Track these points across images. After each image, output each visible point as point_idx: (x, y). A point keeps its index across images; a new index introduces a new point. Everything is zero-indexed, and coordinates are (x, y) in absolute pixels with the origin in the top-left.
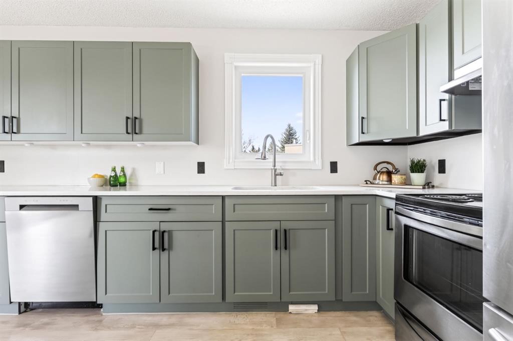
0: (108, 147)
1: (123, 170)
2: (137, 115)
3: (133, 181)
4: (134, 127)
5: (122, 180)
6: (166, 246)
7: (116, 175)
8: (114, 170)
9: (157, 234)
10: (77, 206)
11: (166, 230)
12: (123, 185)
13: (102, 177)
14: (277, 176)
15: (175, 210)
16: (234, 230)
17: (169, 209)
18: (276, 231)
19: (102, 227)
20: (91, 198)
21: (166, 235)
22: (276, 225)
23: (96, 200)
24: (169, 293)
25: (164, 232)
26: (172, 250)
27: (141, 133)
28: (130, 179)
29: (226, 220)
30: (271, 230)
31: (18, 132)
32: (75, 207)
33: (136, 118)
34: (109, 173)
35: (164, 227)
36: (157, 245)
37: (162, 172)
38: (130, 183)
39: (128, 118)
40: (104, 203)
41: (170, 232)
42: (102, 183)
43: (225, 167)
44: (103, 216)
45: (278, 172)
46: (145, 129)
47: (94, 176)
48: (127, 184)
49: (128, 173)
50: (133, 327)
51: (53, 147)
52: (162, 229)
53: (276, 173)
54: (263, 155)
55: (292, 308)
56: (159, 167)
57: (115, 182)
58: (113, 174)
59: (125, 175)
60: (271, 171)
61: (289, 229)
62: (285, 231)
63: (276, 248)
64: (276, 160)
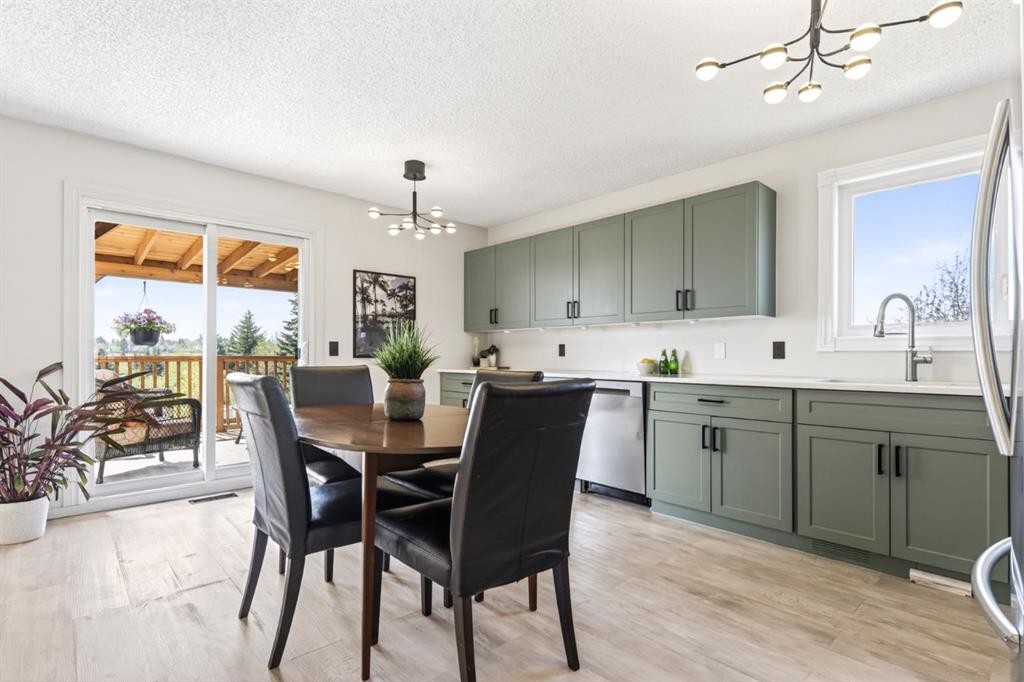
0: (659, 326)
1: (674, 353)
2: (688, 287)
3: (686, 368)
4: (685, 302)
5: (673, 366)
6: (718, 446)
7: (666, 360)
8: (664, 354)
9: (707, 430)
10: (628, 391)
11: (718, 426)
12: (674, 373)
13: (652, 362)
14: (918, 365)
15: (728, 403)
16: (811, 438)
17: (722, 402)
18: (880, 447)
19: (651, 416)
20: (641, 384)
21: (718, 433)
22: (883, 439)
23: (646, 386)
24: (722, 504)
25: (715, 429)
26: (726, 451)
27: (693, 308)
28: (683, 365)
29: (799, 422)
30: (872, 443)
31: (578, 316)
32: (627, 392)
33: (687, 291)
34: (659, 358)
35: (716, 423)
36: (707, 443)
37: (723, 356)
38: (683, 370)
39: (678, 292)
40: (653, 389)
41: (723, 430)
42: (652, 369)
43: (818, 350)
44: (653, 404)
45: (920, 357)
46: (699, 302)
47: (643, 362)
48: (680, 371)
49: (681, 358)
50: (681, 528)
51: (604, 328)
52: (714, 425)
53: (915, 359)
54: (879, 329)
55: (914, 574)
56: (719, 351)
57: (665, 368)
58: (663, 359)
59: (676, 360)
60: (905, 355)
61: (907, 448)
62: (898, 448)
63: (880, 472)
64: (916, 336)
